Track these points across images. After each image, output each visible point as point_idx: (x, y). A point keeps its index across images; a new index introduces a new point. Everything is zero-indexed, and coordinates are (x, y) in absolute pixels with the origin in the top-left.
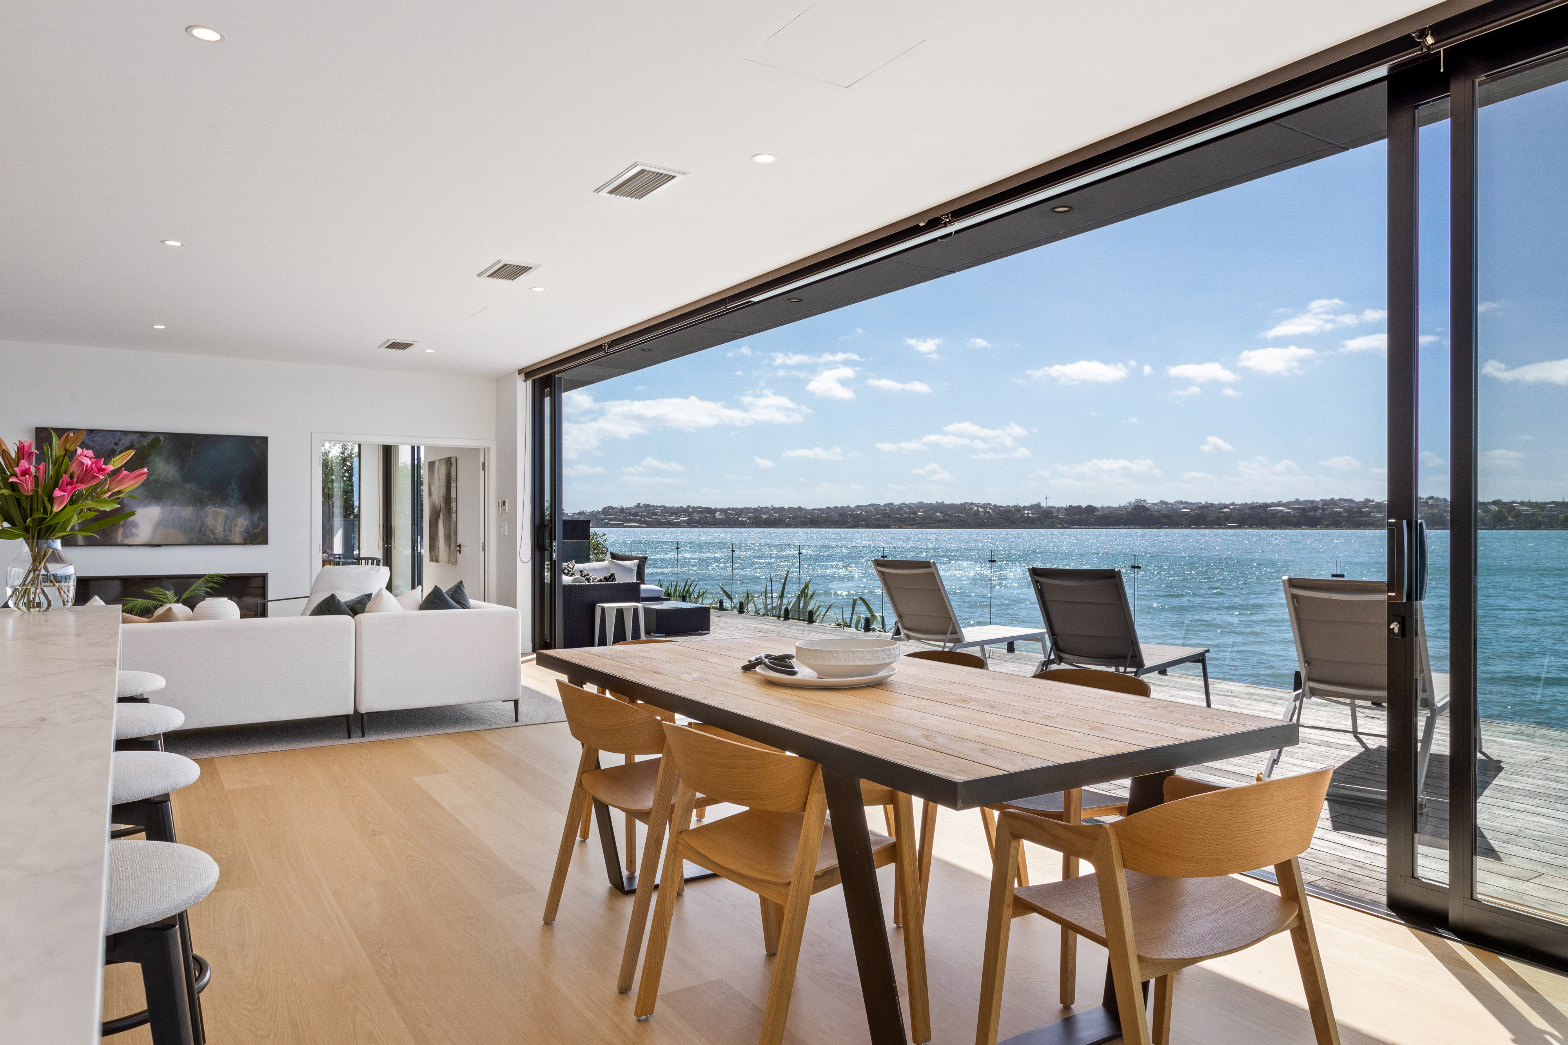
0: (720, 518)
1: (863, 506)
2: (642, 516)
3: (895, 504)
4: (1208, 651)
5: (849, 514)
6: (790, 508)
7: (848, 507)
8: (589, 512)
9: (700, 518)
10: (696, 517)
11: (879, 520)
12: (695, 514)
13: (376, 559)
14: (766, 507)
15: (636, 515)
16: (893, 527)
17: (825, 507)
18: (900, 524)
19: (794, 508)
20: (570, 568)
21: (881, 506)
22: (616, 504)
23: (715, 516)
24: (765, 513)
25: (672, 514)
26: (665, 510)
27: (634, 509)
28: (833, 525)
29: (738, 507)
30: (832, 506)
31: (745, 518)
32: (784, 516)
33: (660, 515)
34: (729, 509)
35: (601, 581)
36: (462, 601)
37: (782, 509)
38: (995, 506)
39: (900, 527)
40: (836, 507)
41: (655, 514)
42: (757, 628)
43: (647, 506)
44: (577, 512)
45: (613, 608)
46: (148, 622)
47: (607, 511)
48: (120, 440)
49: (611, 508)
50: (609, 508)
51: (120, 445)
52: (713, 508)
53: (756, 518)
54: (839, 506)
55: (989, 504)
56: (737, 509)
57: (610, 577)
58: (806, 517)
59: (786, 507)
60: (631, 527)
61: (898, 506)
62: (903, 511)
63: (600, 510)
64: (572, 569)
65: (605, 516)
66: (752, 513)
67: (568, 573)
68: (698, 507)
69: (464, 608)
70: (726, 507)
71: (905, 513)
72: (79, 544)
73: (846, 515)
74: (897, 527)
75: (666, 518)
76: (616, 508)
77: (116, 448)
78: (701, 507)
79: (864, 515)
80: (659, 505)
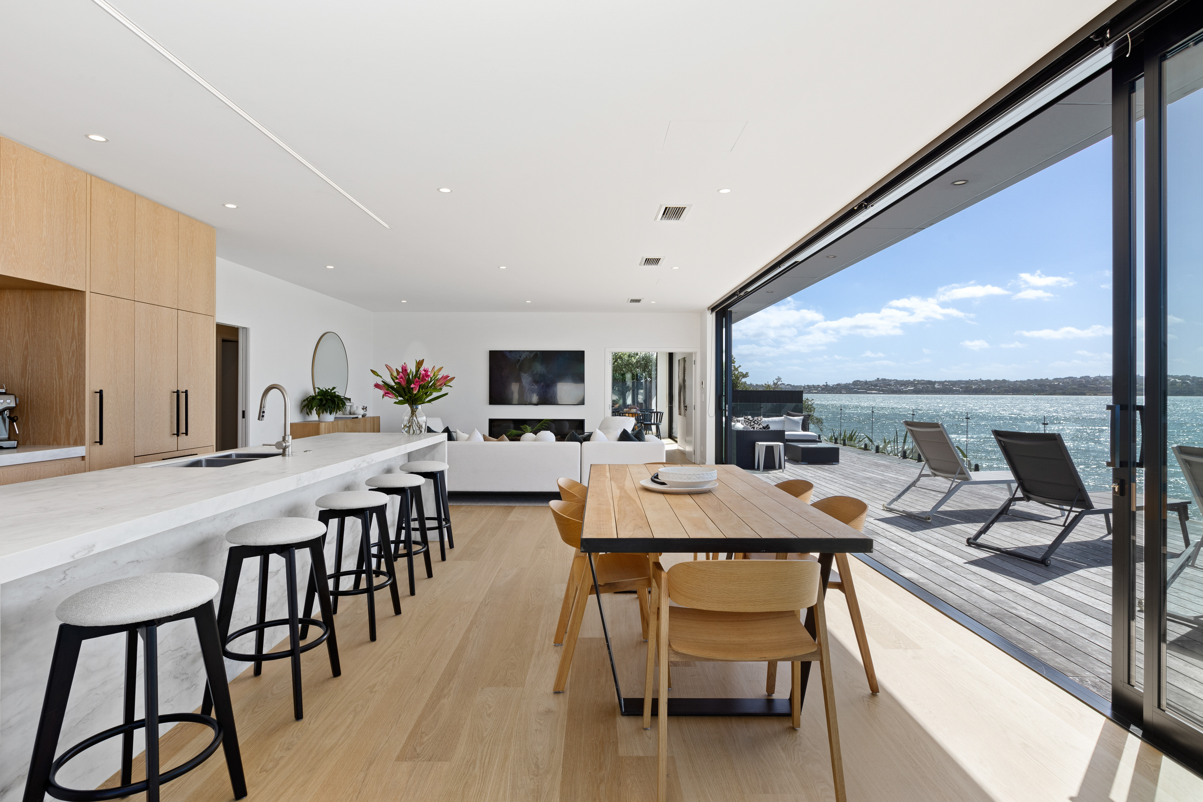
0: (938, 388)
1: (1060, 379)
2: (880, 387)
3: (1091, 376)
4: (1190, 503)
5: (1047, 385)
6: (996, 381)
7: (1047, 379)
8: (844, 384)
9: (923, 388)
10: (920, 386)
11: (1075, 389)
12: (919, 385)
13: (662, 412)
14: (976, 380)
15: (876, 385)
16: (1087, 394)
17: (1026, 379)
18: (1095, 392)
19: (999, 380)
20: (759, 420)
21: (1078, 379)
22: (862, 379)
23: (934, 386)
24: (974, 384)
25: (902, 385)
26: (897, 382)
27: (874, 382)
28: (1032, 392)
29: (953, 380)
30: (1032, 379)
31: (958, 387)
32: (990, 386)
33: (893, 386)
34: (945, 381)
35: (761, 429)
36: (640, 437)
37: (989, 381)
38: (1194, 378)
39: (1095, 395)
40: (1036, 380)
41: (890, 385)
42: (876, 463)
43: (884, 380)
44: (835, 384)
45: (764, 445)
46: (497, 441)
47: (856, 383)
48: (522, 355)
49: (859, 381)
50: (858, 381)
51: (522, 357)
52: (933, 381)
53: (967, 387)
54: (1039, 378)
55: (1189, 376)
56: (952, 381)
57: (766, 427)
58: (1009, 387)
59: (992, 380)
60: (872, 393)
61: (1094, 378)
62: (1098, 382)
63: (851, 382)
64: (760, 421)
65: (855, 386)
66: (964, 384)
67: (757, 423)
68: (922, 380)
69: (640, 441)
70: (943, 380)
71: (1100, 383)
72: (514, 403)
73: (1045, 386)
74: (1092, 394)
75: (897, 388)
76: (862, 381)
77: (520, 359)
78: (924, 381)
79: (1061, 385)
80: (893, 379)
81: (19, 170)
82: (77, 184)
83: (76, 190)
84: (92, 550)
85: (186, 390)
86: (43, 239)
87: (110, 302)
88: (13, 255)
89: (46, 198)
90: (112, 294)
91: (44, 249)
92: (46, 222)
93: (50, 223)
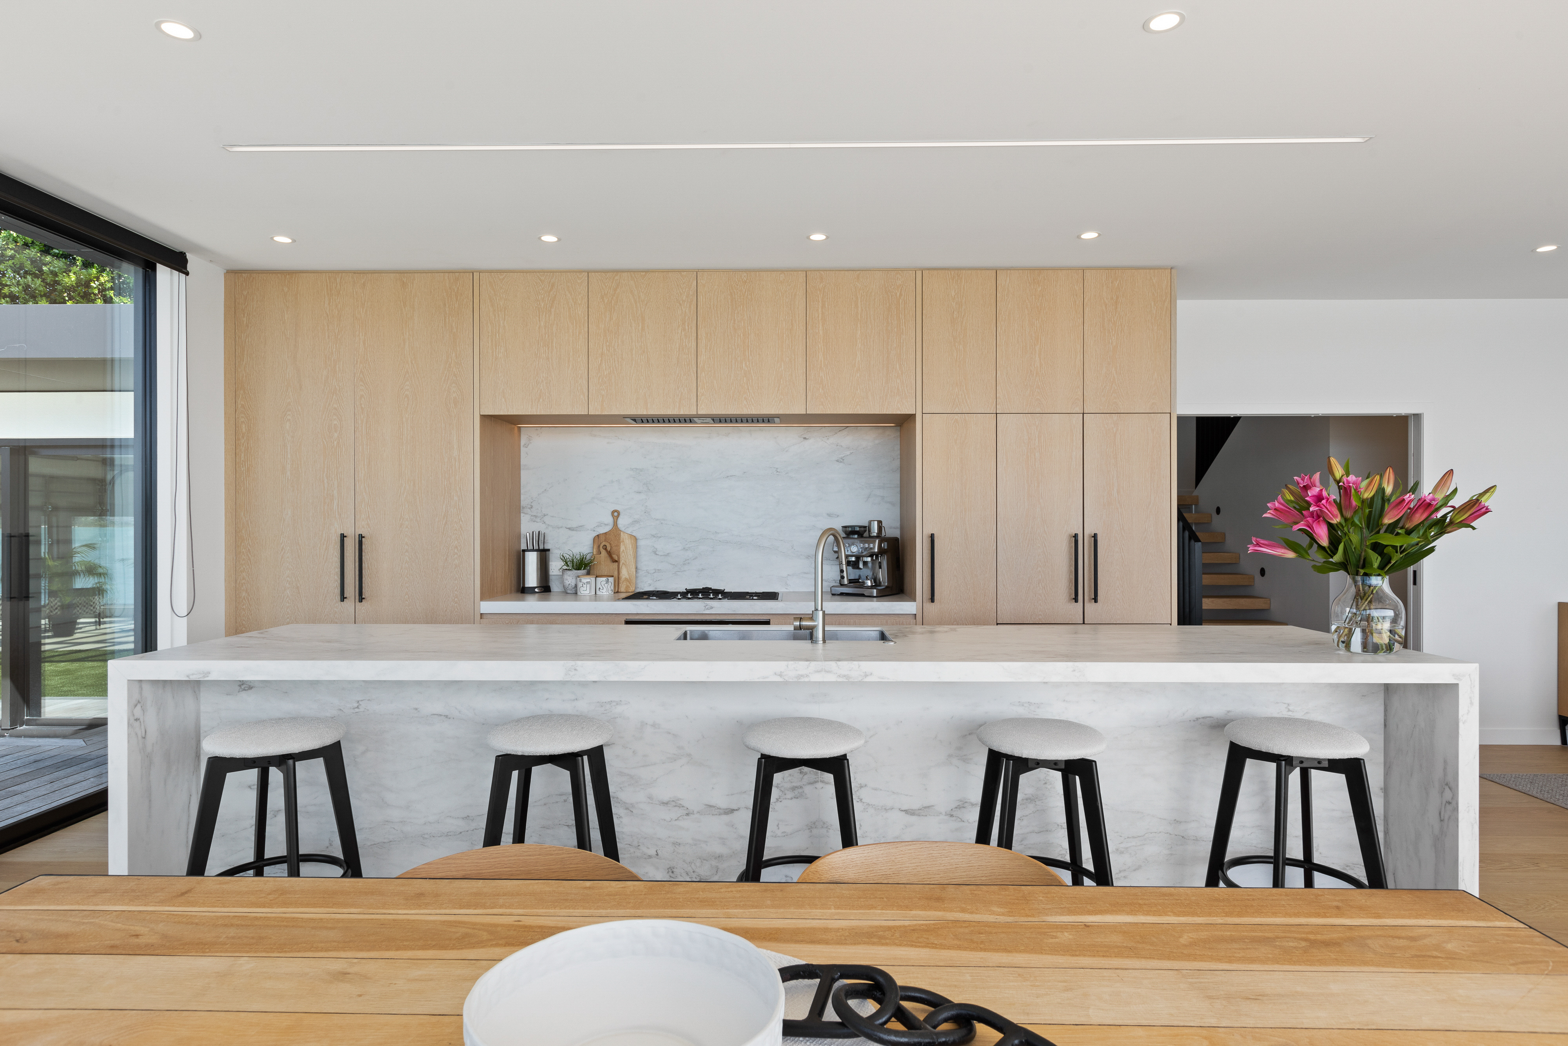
81: (827, 298)
82: (902, 287)
83: (901, 294)
84: (208, 676)
85: (1095, 534)
86: (857, 365)
87: (953, 421)
88: (821, 391)
89: (859, 318)
90: (957, 411)
91: (859, 375)
92: (860, 345)
93: (866, 344)
